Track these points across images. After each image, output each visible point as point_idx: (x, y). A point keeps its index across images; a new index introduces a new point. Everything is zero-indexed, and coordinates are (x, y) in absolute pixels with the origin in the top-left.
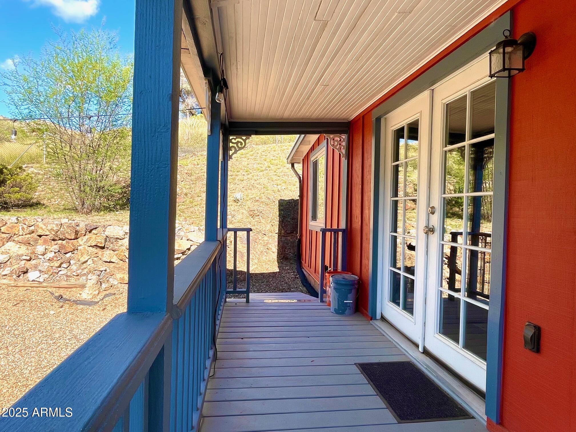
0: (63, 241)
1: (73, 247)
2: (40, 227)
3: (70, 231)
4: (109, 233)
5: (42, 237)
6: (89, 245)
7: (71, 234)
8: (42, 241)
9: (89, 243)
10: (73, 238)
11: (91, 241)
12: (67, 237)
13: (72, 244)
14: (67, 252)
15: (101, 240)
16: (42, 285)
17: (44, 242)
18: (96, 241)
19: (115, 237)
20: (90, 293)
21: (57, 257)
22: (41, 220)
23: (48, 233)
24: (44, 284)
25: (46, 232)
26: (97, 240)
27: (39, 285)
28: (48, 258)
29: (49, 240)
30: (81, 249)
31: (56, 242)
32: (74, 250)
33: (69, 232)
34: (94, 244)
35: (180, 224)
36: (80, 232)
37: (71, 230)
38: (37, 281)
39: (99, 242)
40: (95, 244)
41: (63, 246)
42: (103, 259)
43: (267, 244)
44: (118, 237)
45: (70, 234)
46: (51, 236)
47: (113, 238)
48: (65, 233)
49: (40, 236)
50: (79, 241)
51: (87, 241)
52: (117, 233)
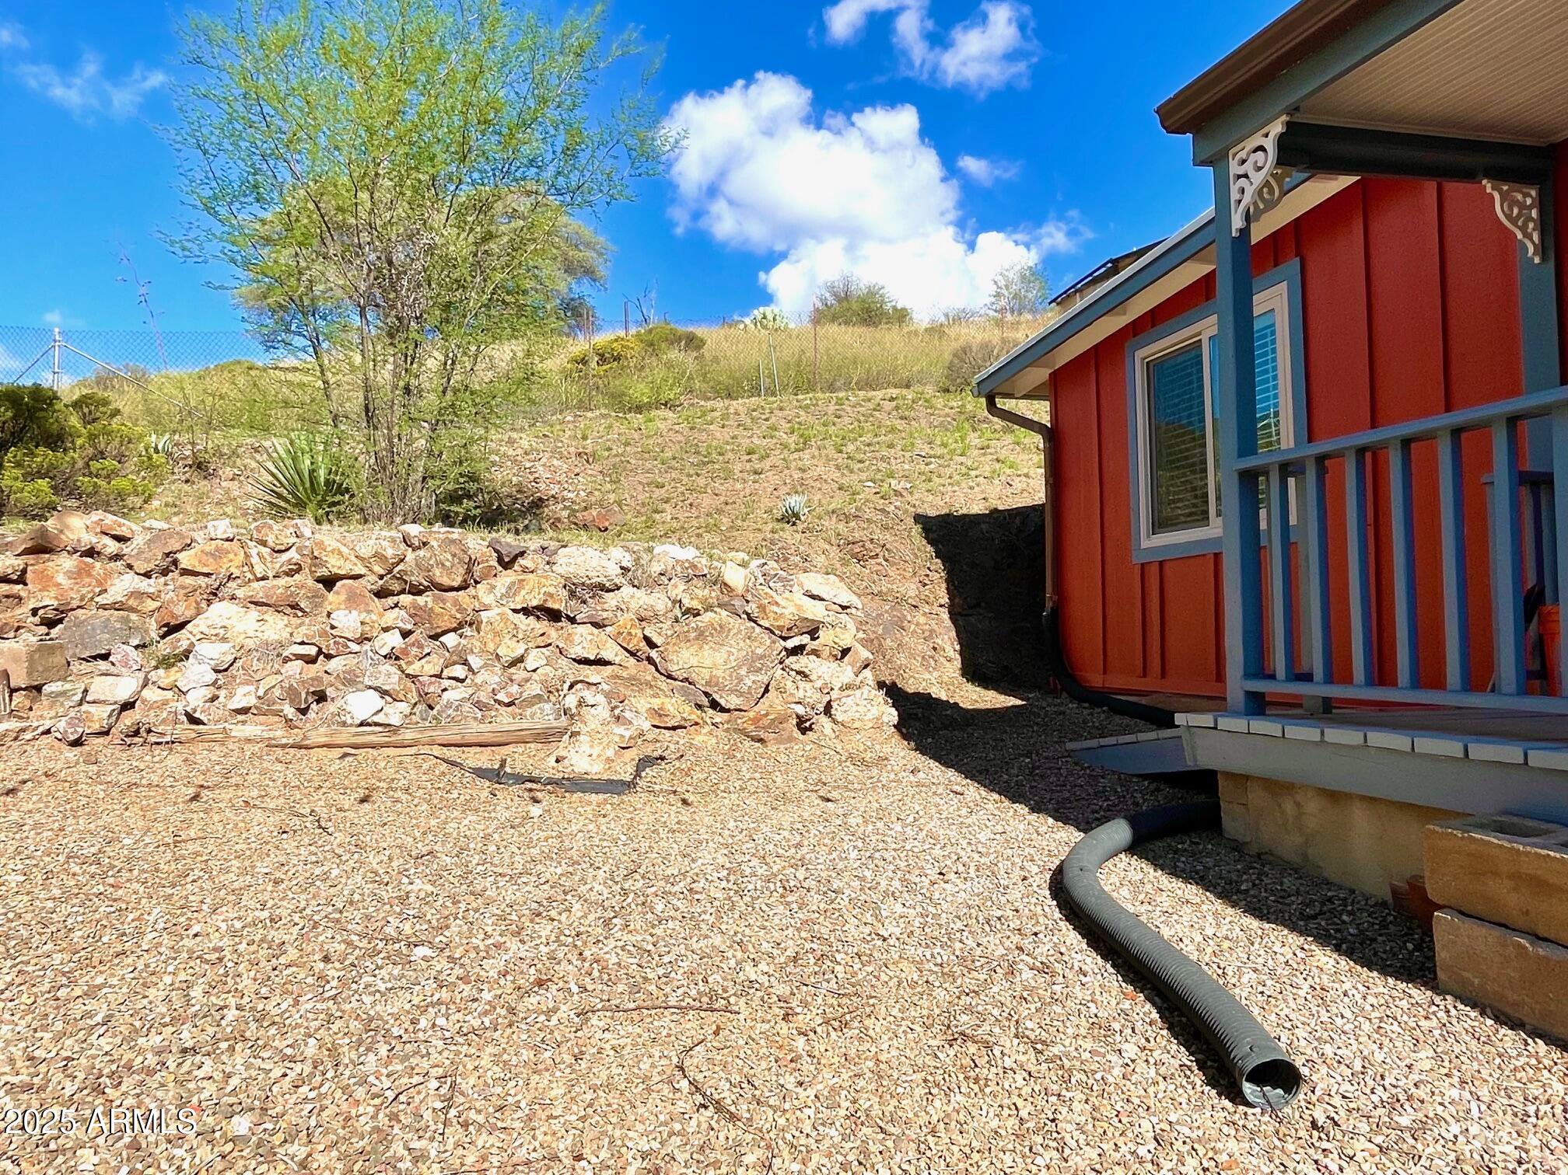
0: (418, 598)
1: (458, 616)
2: (329, 549)
3: (450, 558)
4: (569, 570)
5: (339, 584)
6: (519, 607)
7: (454, 570)
8: (343, 597)
9: (516, 600)
10: (455, 584)
11: (523, 592)
12: (438, 580)
13: (456, 603)
14: (439, 630)
16: (400, 737)
17: (348, 599)
18: (542, 591)
19: (593, 581)
20: (595, 752)
21: (421, 647)
22: (310, 532)
23: (359, 569)
24: (408, 735)
25: (355, 564)
26: (544, 589)
27: (387, 739)
28: (384, 651)
29: (365, 595)
30: (492, 620)
31: (391, 601)
32: (461, 626)
33: (448, 564)
34: (535, 603)
36: (483, 562)
37: (454, 555)
38: (376, 724)
39: (551, 595)
41: (425, 611)
42: (572, 651)
43: (931, 635)
44: (604, 581)
45: (449, 572)
46: (371, 582)
47: (587, 583)
48: (432, 566)
49: (329, 582)
50: (480, 594)
51: (512, 591)
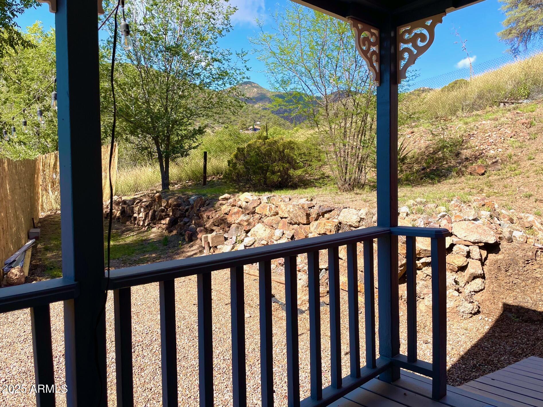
0: (298, 226)
1: (305, 234)
4: (342, 219)
5: (282, 220)
6: (319, 233)
8: (282, 225)
9: (319, 230)
10: (305, 223)
11: (320, 228)
12: (301, 221)
13: (305, 230)
15: (330, 227)
18: (326, 228)
19: (348, 224)
22: (289, 199)
23: (287, 215)
25: (287, 213)
29: (287, 224)
33: (301, 216)
35: (457, 206)
36: (312, 215)
37: (302, 213)
39: (328, 230)
40: (324, 232)
41: (297, 232)
44: (352, 224)
45: (303, 218)
46: (289, 219)
47: (346, 224)
48: (298, 216)
49: (282, 218)
50: (310, 227)
51: (317, 227)
52: (350, 219)
